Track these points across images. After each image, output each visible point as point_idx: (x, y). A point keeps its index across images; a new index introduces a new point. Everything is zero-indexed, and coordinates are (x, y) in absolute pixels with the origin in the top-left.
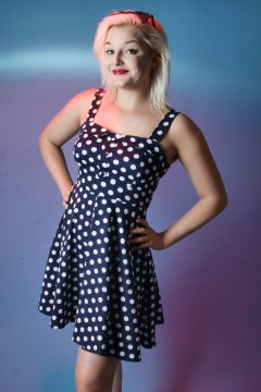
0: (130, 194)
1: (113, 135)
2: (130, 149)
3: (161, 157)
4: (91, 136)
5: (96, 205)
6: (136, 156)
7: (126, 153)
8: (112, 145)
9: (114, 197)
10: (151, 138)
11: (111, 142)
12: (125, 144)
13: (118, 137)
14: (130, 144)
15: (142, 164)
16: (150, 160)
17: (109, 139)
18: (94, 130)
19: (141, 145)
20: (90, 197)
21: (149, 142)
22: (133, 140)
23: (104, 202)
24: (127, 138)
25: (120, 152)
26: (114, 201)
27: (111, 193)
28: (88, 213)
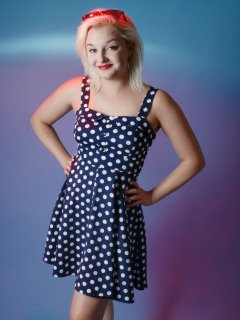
0: (127, 163)
1: (107, 118)
2: (124, 128)
3: (149, 131)
4: (88, 121)
5: (97, 175)
6: (130, 133)
7: (121, 132)
8: (108, 126)
9: (113, 168)
10: (139, 116)
11: (106, 124)
12: (119, 124)
13: (112, 118)
14: (123, 124)
15: (135, 139)
16: (141, 135)
17: (104, 121)
18: (90, 115)
19: (132, 123)
20: (91, 169)
21: (138, 119)
22: (125, 120)
23: (104, 172)
24: (119, 119)
25: (115, 131)
26: (113, 171)
27: (110, 164)
28: (90, 183)
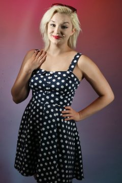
0: (62, 101)
3: (75, 79)
16: (70, 82)
21: (68, 72)
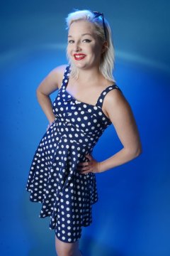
2: (82, 113)
6: (86, 118)
10: (97, 105)
11: (72, 105)
12: (80, 109)
16: (95, 121)
17: (71, 103)
18: (64, 96)
21: (95, 108)
